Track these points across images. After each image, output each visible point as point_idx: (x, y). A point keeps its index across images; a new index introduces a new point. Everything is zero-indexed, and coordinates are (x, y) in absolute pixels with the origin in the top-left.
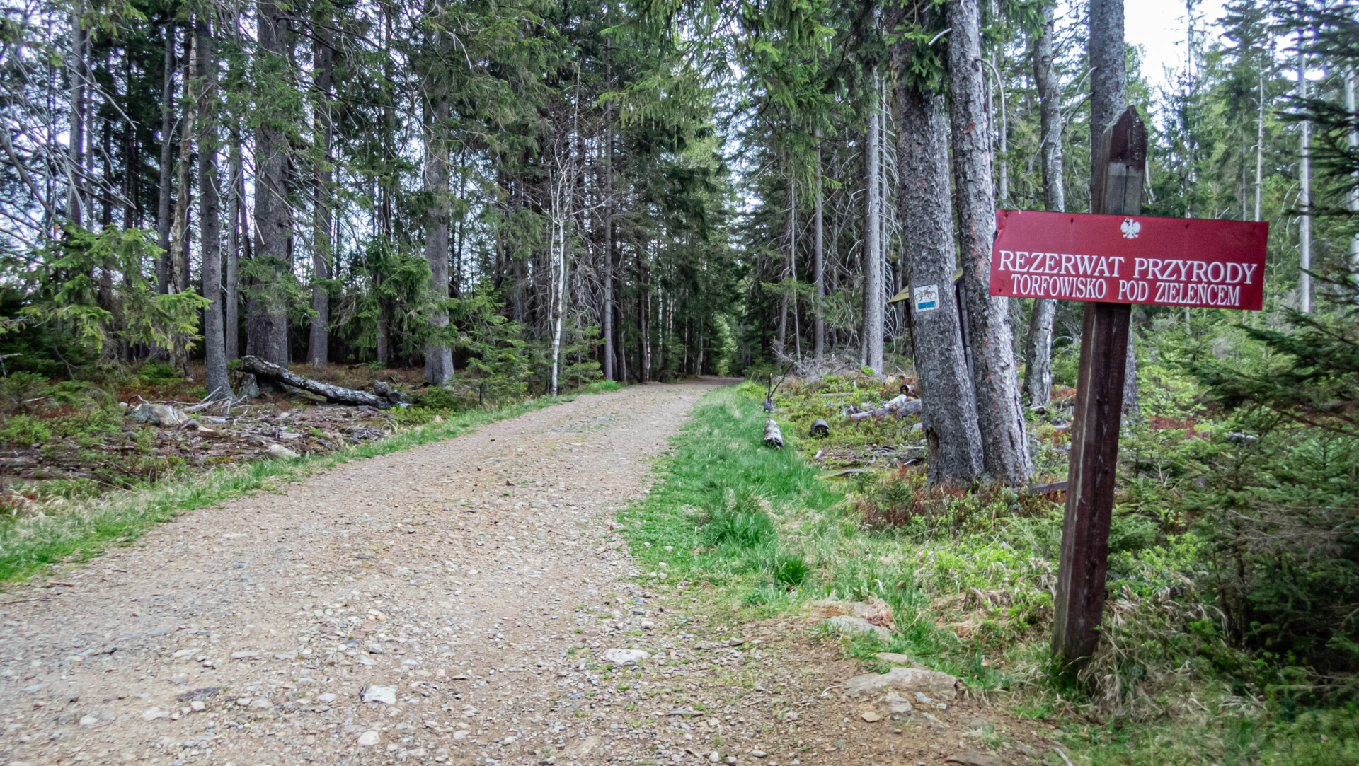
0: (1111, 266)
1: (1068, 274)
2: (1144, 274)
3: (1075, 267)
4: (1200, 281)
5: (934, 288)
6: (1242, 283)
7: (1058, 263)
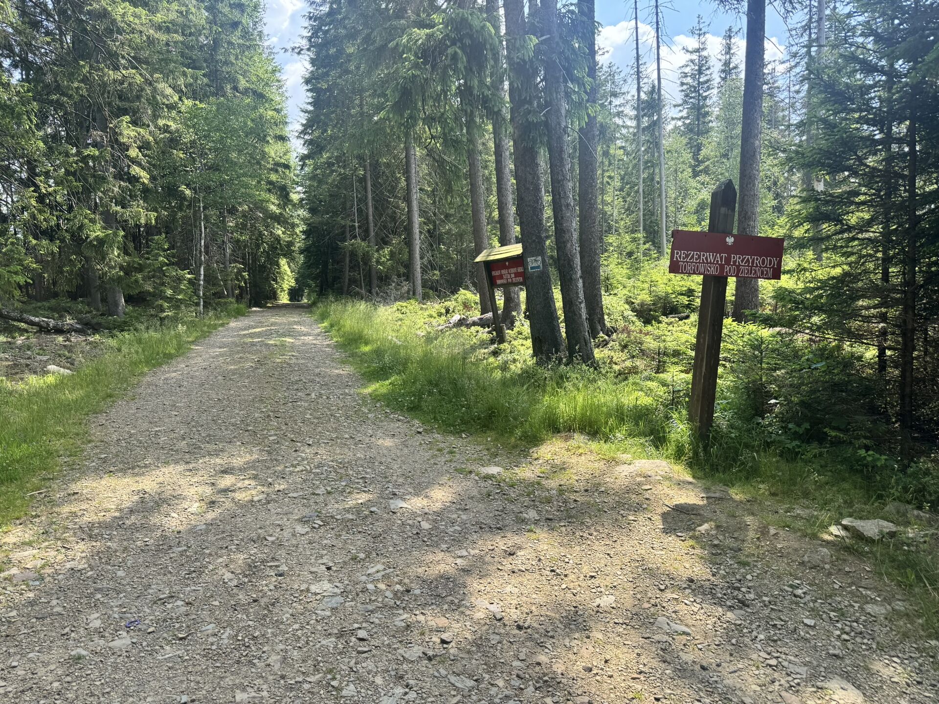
0: (721, 258)
1: (703, 262)
2: (735, 262)
3: (706, 259)
4: (757, 266)
5: (540, 258)
6: (773, 267)
7: (699, 257)
